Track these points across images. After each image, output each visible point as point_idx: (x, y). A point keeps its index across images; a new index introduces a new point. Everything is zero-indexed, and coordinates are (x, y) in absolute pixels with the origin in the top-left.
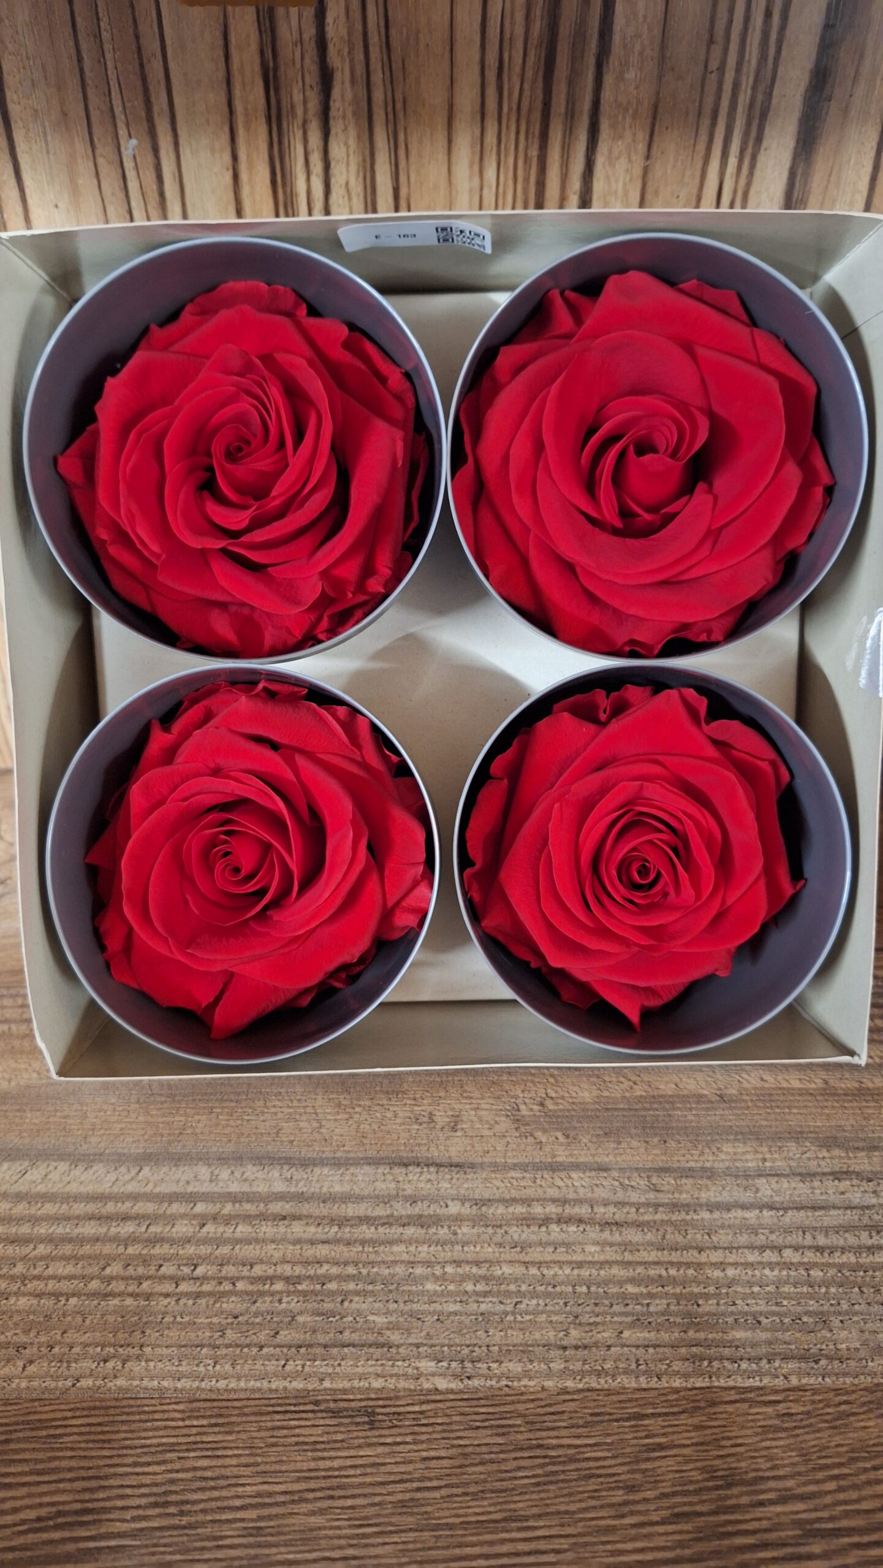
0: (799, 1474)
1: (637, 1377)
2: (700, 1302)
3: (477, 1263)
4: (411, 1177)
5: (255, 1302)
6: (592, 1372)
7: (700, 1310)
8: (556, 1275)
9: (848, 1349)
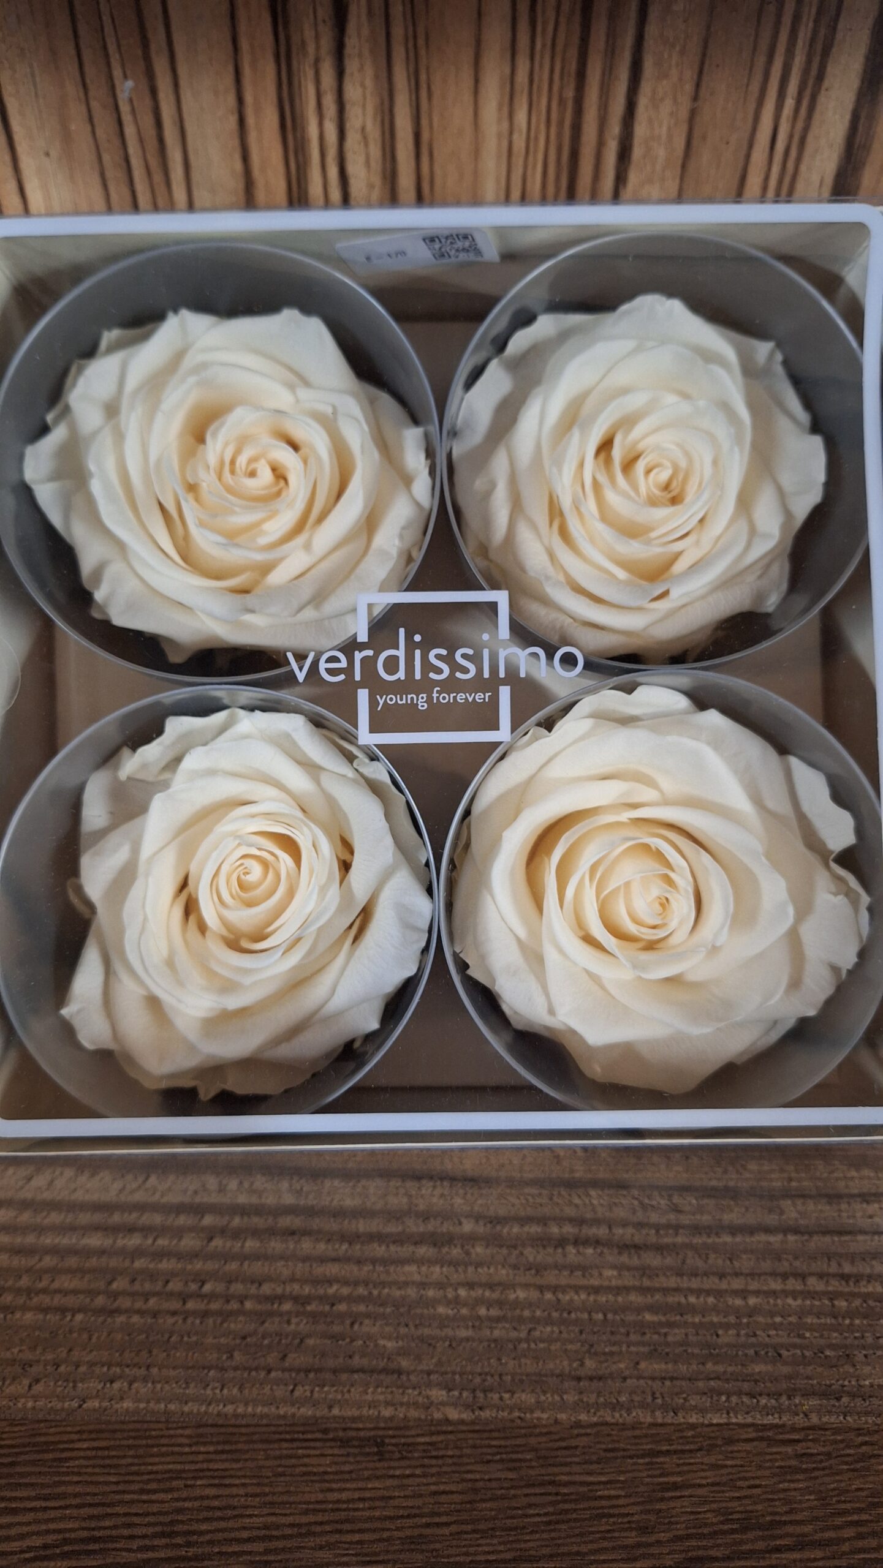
0: (817, 1519)
1: (653, 1412)
2: (720, 1332)
3: (491, 1286)
4: (423, 1192)
5: (263, 1323)
6: (606, 1405)
7: (720, 1341)
8: (572, 1300)
9: (872, 1386)
